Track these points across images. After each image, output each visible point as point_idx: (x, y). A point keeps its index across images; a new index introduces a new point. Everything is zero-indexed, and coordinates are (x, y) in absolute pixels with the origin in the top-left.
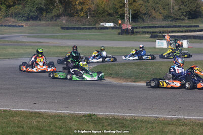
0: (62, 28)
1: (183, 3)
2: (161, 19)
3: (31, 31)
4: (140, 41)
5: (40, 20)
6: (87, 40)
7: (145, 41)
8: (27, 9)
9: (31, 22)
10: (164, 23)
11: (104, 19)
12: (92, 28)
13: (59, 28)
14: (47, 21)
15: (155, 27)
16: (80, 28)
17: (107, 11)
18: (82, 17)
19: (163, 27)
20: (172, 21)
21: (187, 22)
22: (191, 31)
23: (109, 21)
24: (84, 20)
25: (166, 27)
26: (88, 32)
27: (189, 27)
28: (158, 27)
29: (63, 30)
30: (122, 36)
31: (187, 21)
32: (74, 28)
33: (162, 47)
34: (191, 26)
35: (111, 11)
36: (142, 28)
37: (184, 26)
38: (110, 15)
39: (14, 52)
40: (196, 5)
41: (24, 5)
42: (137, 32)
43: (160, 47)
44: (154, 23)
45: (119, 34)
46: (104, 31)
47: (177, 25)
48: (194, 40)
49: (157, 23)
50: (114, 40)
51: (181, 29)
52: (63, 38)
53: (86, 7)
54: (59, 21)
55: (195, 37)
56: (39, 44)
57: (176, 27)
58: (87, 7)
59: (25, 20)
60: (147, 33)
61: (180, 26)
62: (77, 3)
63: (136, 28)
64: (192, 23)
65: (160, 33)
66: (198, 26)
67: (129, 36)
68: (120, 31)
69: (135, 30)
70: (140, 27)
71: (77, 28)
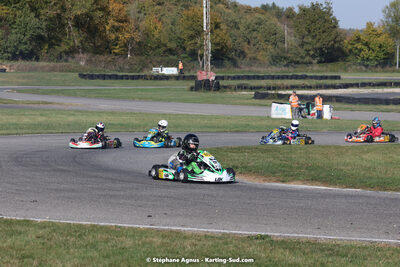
0: (83, 76)
1: (309, 31)
2: (267, 62)
3: (24, 81)
4: (236, 104)
5: (37, 59)
6: (133, 99)
7: (247, 104)
8: (12, 37)
9: (21, 63)
10: (274, 70)
11: (159, 59)
12: (139, 77)
13: (77, 75)
14: (50, 61)
15: (258, 78)
16: (116, 77)
17: (165, 45)
18: (116, 54)
19: (273, 77)
20: (287, 65)
21: (316, 69)
22: (327, 87)
23: (168, 65)
24: (121, 60)
25: (279, 77)
26: (132, 85)
27: (322, 78)
28: (263, 78)
29: (83, 80)
30: (197, 93)
31: (316, 67)
32: (104, 77)
33: (283, 116)
34: (326, 78)
35: (172, 45)
36: (234, 78)
37: (311, 77)
38: (171, 51)
39: (14, 121)
40: (333, 36)
41: (7, 29)
42: (225, 87)
43: (280, 117)
44: (254, 69)
45: (192, 89)
46: (162, 82)
47: (300, 74)
48: (338, 105)
49: (259, 69)
50: (185, 101)
51: (307, 82)
52: (86, 94)
53: (124, 36)
54: (72, 62)
55: (339, 99)
56: (46, 106)
57: (297, 77)
58: (127, 36)
59: (8, 59)
60: (245, 88)
61: (304, 77)
62: (108, 28)
63: (223, 78)
64: (326, 71)
65: (269, 89)
66: (339, 78)
67: (211, 94)
68: (193, 83)
69: (222, 83)
70: (229, 77)
71: (110, 77)
